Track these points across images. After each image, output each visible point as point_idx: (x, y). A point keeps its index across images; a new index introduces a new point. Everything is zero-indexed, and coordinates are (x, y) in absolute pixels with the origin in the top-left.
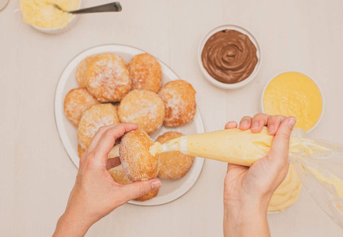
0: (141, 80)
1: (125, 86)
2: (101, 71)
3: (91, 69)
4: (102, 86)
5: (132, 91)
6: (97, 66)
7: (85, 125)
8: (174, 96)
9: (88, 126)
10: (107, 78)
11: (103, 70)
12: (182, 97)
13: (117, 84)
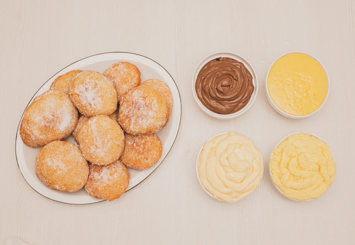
0: (135, 145)
1: (129, 127)
2: (147, 104)
3: (151, 93)
4: (133, 103)
5: (123, 133)
6: (153, 101)
7: (97, 79)
8: (111, 177)
9: (95, 82)
10: (139, 109)
11: (147, 106)
12: (108, 185)
13: (132, 118)
